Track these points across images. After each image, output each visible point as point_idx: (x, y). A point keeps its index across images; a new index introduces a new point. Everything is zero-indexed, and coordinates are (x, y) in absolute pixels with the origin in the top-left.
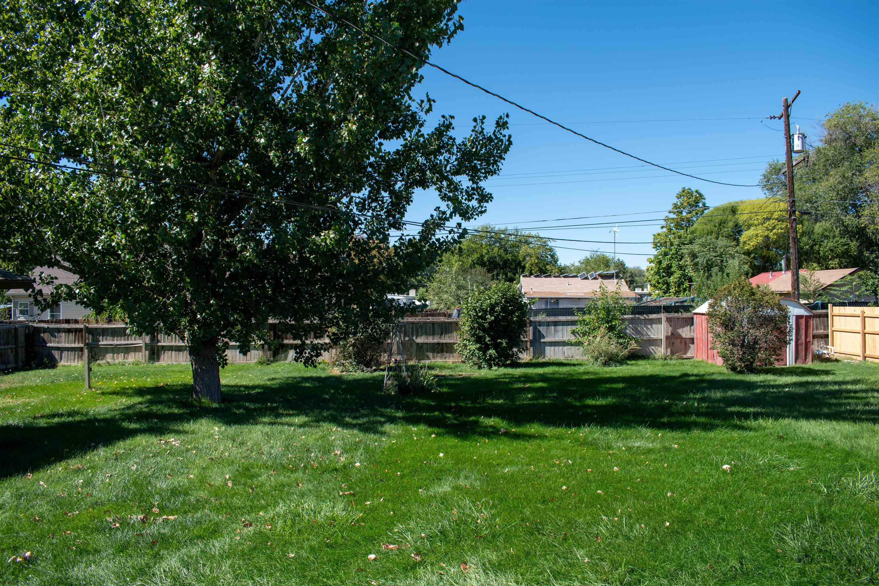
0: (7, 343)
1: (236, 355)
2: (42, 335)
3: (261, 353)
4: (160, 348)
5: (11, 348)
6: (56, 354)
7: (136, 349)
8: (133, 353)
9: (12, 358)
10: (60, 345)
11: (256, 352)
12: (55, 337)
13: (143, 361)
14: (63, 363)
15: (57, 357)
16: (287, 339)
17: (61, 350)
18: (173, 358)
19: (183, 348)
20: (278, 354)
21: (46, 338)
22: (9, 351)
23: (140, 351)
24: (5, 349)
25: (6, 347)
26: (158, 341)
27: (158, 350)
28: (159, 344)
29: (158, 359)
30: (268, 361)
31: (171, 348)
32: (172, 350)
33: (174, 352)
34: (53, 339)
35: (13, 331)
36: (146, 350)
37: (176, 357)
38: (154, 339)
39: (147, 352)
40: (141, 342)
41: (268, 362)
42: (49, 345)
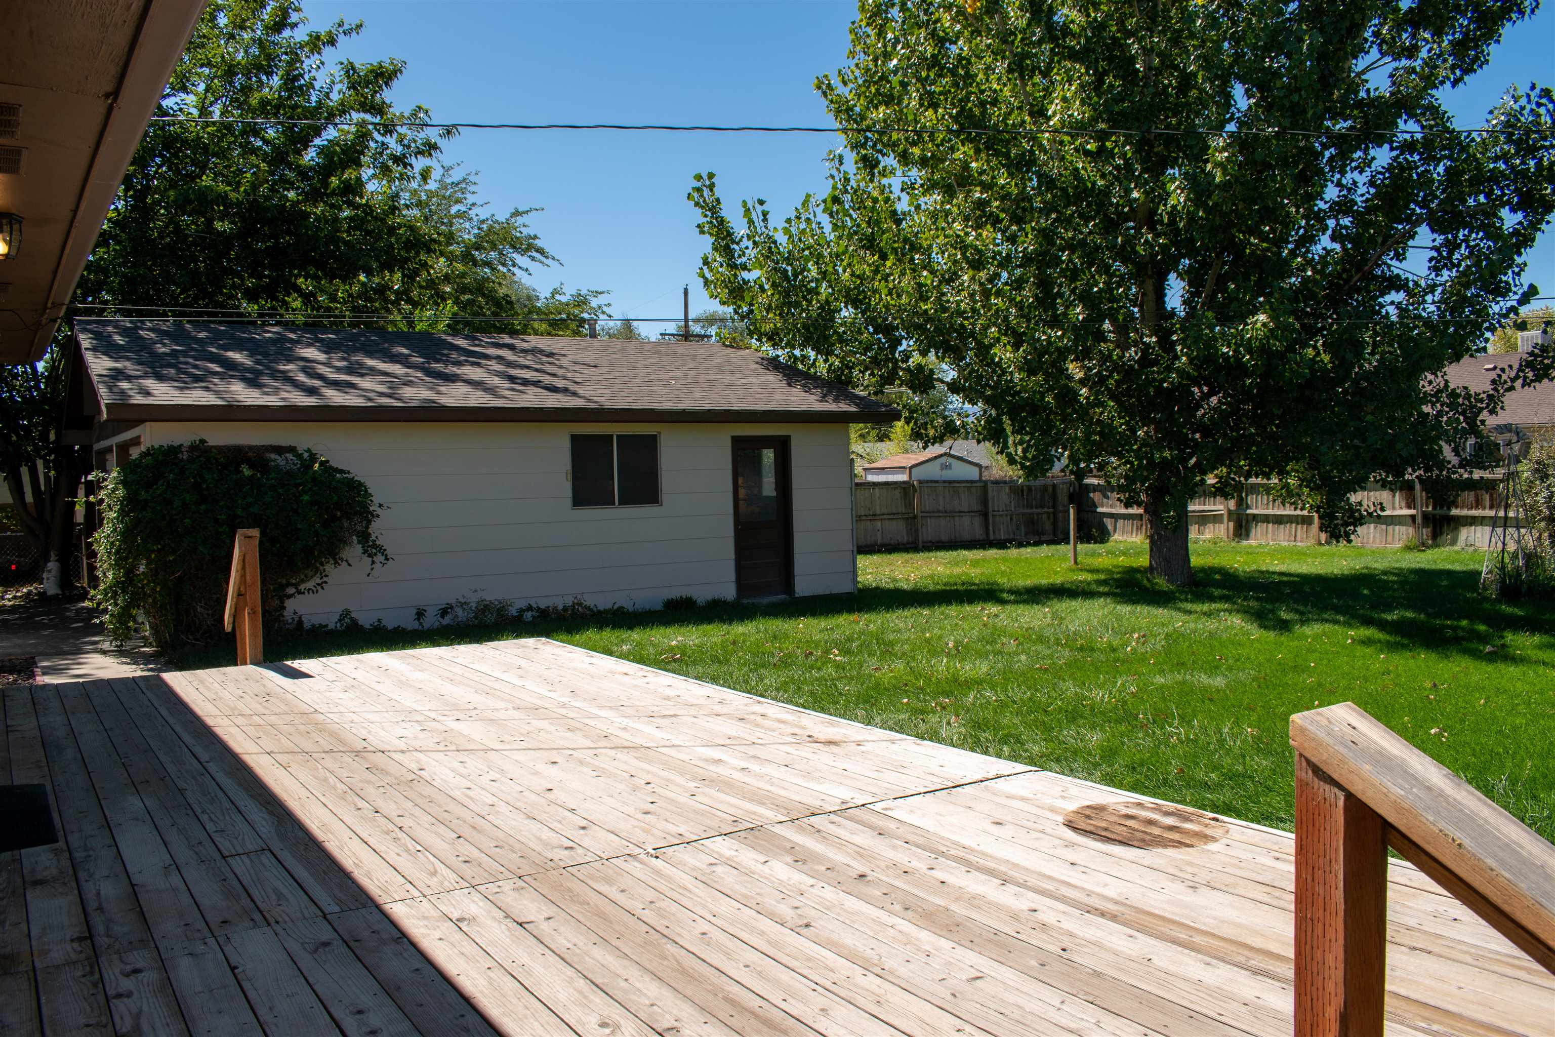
0: (1042, 507)
1: (1368, 533)
2: (1091, 495)
3: (1411, 530)
4: (1250, 518)
5: (1048, 513)
6: (1108, 522)
7: (1216, 519)
8: (1211, 525)
9: (1048, 526)
10: (1113, 511)
11: (1403, 529)
12: (1108, 498)
13: (1225, 538)
14: (1116, 537)
15: (1110, 527)
16: (1457, 507)
17: (1115, 517)
18: (1270, 536)
19: (1285, 519)
20: (1441, 533)
21: (1096, 500)
22: (1045, 516)
23: (1221, 522)
24: (1038, 514)
25: (1039, 510)
26: (1248, 507)
27: (1247, 522)
28: (1249, 511)
29: (1247, 537)
30: (1423, 544)
31: (1266, 519)
32: (1268, 522)
33: (1270, 525)
34: (1105, 500)
35: (1051, 489)
36: (1229, 520)
37: (1273, 534)
38: (1241, 502)
39: (1231, 524)
40: (1221, 507)
41: (1422, 546)
42: (1100, 510)
